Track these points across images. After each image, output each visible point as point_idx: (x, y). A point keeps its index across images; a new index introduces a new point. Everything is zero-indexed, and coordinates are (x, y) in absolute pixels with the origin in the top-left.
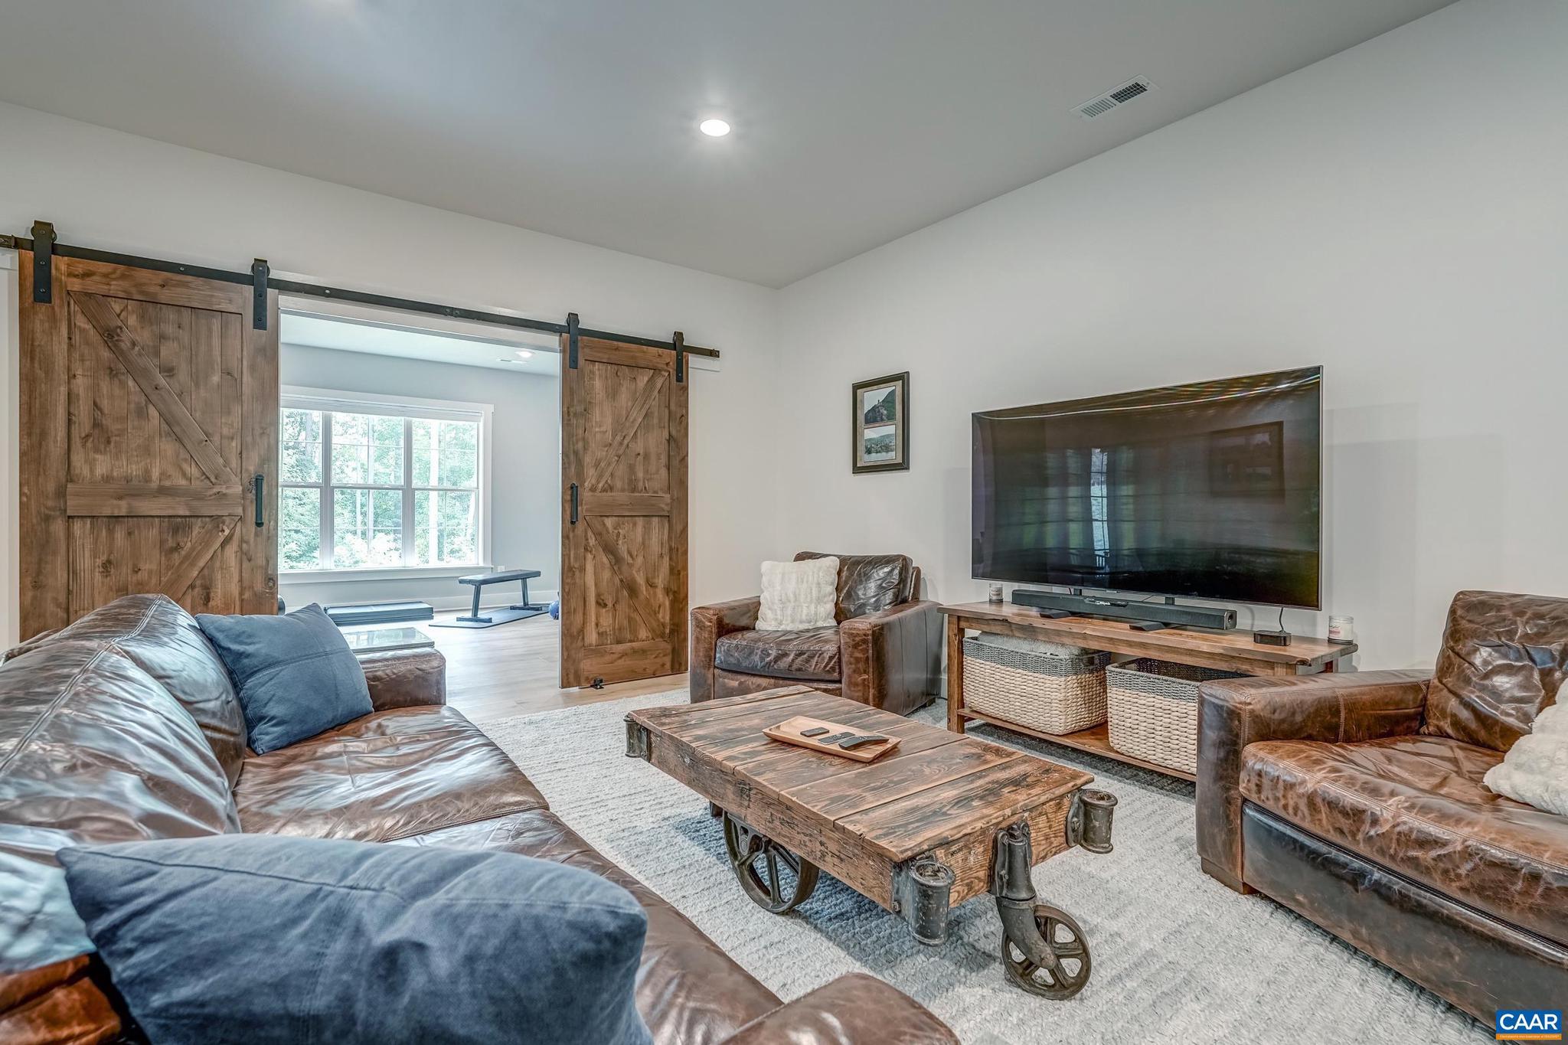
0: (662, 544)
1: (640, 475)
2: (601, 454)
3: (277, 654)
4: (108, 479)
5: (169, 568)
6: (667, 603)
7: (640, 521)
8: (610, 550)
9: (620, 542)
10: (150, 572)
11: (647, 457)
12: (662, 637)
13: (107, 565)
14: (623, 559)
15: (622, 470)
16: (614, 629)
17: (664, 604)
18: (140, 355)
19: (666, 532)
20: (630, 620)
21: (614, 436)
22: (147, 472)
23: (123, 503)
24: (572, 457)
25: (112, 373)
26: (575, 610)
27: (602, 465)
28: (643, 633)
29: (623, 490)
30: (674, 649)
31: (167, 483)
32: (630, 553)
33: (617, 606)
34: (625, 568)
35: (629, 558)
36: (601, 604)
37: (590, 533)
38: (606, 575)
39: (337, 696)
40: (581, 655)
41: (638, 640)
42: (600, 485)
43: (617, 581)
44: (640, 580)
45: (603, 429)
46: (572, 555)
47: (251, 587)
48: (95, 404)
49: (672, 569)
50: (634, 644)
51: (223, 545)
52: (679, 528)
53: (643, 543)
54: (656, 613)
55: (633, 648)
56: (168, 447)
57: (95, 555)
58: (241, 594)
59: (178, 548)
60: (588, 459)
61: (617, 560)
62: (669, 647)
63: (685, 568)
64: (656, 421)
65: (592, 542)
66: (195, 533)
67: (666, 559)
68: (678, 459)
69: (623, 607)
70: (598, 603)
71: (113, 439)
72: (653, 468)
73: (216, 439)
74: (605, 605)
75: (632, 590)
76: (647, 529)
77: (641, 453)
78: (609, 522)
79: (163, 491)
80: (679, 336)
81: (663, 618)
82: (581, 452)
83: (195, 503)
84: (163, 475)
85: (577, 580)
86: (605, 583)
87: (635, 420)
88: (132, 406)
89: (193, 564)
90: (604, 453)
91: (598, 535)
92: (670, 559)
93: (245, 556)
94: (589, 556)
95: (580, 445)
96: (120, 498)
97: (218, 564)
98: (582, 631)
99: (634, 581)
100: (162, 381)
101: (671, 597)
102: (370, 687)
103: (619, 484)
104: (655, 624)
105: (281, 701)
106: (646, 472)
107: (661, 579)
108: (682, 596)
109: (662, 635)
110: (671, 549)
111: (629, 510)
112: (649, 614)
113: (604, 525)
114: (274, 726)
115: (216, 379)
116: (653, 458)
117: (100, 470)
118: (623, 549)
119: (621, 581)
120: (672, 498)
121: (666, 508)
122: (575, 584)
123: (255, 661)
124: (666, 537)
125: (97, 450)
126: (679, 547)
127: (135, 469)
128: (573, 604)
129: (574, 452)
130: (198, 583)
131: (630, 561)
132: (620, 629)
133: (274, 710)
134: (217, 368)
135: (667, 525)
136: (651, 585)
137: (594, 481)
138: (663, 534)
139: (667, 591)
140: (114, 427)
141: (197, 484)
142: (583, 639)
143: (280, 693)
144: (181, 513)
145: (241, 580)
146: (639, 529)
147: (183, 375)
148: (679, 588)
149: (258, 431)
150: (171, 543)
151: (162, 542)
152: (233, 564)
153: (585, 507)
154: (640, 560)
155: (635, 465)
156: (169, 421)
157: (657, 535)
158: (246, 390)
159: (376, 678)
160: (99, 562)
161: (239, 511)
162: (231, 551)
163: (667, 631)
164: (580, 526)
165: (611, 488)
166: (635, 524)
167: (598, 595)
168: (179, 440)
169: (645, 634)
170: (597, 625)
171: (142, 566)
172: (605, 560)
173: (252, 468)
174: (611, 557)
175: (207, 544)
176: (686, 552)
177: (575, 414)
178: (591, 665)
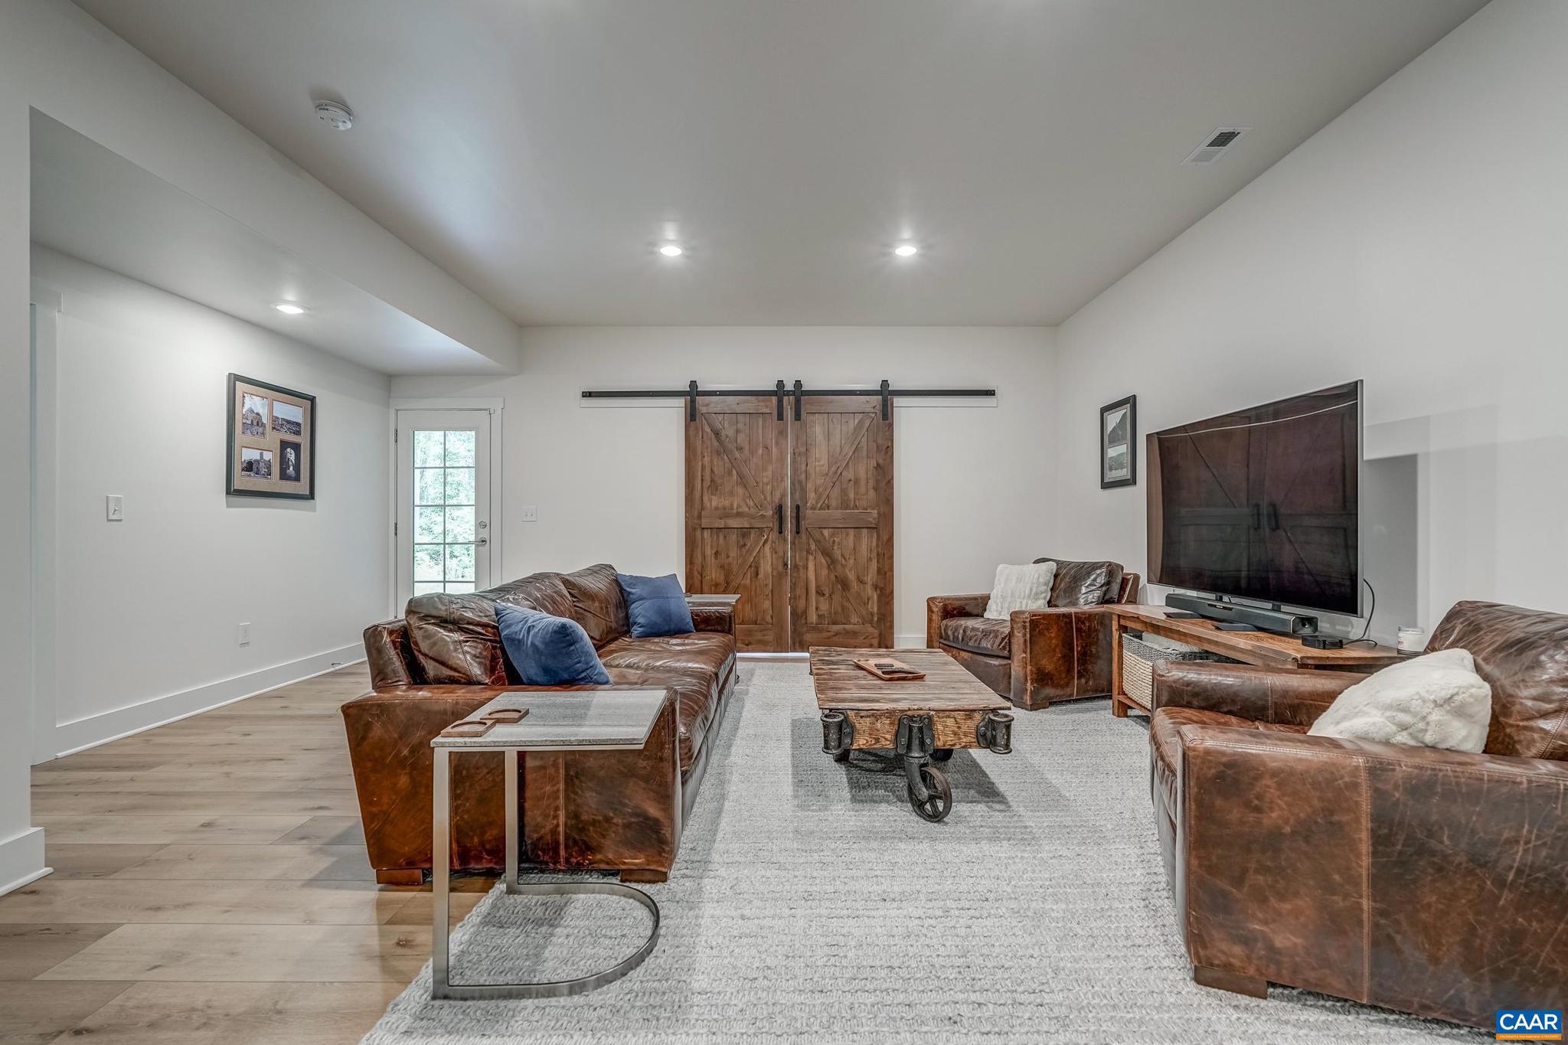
0: (871, 550)
1: (852, 496)
2: (819, 482)
3: (644, 594)
4: (717, 508)
5: (741, 556)
6: (875, 597)
7: (852, 532)
8: (827, 553)
9: (835, 548)
10: (733, 557)
11: (857, 482)
12: (870, 623)
13: (716, 553)
14: (838, 560)
15: (836, 492)
16: (830, 613)
17: (873, 597)
18: (729, 442)
19: (874, 540)
20: (843, 608)
21: (829, 468)
22: (732, 505)
23: (723, 521)
24: (797, 486)
25: (718, 453)
26: (799, 596)
27: (821, 490)
28: (854, 619)
29: (837, 509)
30: (880, 634)
31: (740, 510)
32: (842, 555)
33: (833, 596)
34: (839, 567)
35: (843, 560)
36: (820, 593)
37: (811, 541)
38: (824, 572)
39: (671, 620)
40: (805, 629)
41: (850, 623)
42: (819, 505)
43: (833, 577)
44: (851, 576)
45: (822, 463)
46: (797, 557)
47: (777, 569)
48: (711, 469)
49: (879, 571)
50: (846, 626)
51: (764, 544)
52: (885, 537)
53: (854, 549)
54: (866, 604)
55: (844, 629)
56: (740, 490)
57: (712, 548)
58: (772, 572)
59: (745, 545)
60: (810, 486)
61: (832, 562)
62: (876, 632)
63: (891, 569)
64: (865, 453)
65: (813, 547)
66: (752, 536)
67: (875, 562)
68: (884, 482)
69: (837, 597)
70: (817, 592)
71: (719, 488)
72: (863, 490)
73: (761, 485)
74: (824, 595)
75: (845, 584)
76: (858, 538)
77: (853, 479)
78: (826, 532)
79: (739, 515)
80: (885, 383)
81: (872, 608)
82: (804, 481)
83: (753, 521)
84: (738, 506)
85: (801, 575)
86: (823, 578)
87: (846, 454)
88: (726, 470)
89: (751, 554)
90: (823, 481)
91: (817, 542)
92: (878, 562)
93: (774, 551)
94: (811, 558)
95: (803, 476)
96: (721, 519)
97: (761, 555)
98: (805, 612)
99: (846, 578)
100: (737, 455)
101: (878, 592)
102: (693, 619)
103: (834, 503)
104: (864, 612)
105: (643, 616)
106: (856, 493)
107: (871, 577)
108: (888, 591)
109: (871, 622)
110: (878, 554)
111: (842, 523)
112: (860, 604)
113: (822, 534)
114: (640, 627)
115: (760, 451)
116: (863, 483)
117: (714, 504)
118: (837, 553)
119: (836, 577)
120: (878, 513)
121: (873, 522)
122: (799, 577)
123: (635, 597)
124: (874, 544)
125: (712, 494)
126: (886, 552)
127: (727, 503)
128: (798, 592)
129: (798, 481)
130: (753, 565)
131: (844, 562)
132: (835, 613)
133: (641, 620)
134: (761, 445)
135: (875, 535)
136: (861, 581)
137: (814, 502)
138: (872, 542)
139: (876, 587)
140: (719, 481)
141: (753, 511)
142: (806, 618)
143: (643, 612)
144: (746, 526)
145: (772, 564)
146: (851, 538)
147: (746, 451)
148: (885, 585)
149: (780, 479)
150: (742, 543)
151: (738, 542)
152: (768, 555)
153: (807, 522)
154: (852, 562)
155: (847, 489)
156: (741, 476)
157: (867, 543)
158: (774, 457)
159: (697, 615)
160: (714, 552)
161: (771, 525)
162: (767, 547)
163: (876, 619)
164: (803, 536)
165: (828, 507)
166: (847, 534)
167: (818, 587)
168: (745, 486)
169: (856, 620)
170: (817, 609)
171: (730, 555)
172: (823, 561)
173: (777, 500)
174: (827, 558)
175: (757, 544)
176: (892, 557)
177: (799, 454)
178: (812, 638)
